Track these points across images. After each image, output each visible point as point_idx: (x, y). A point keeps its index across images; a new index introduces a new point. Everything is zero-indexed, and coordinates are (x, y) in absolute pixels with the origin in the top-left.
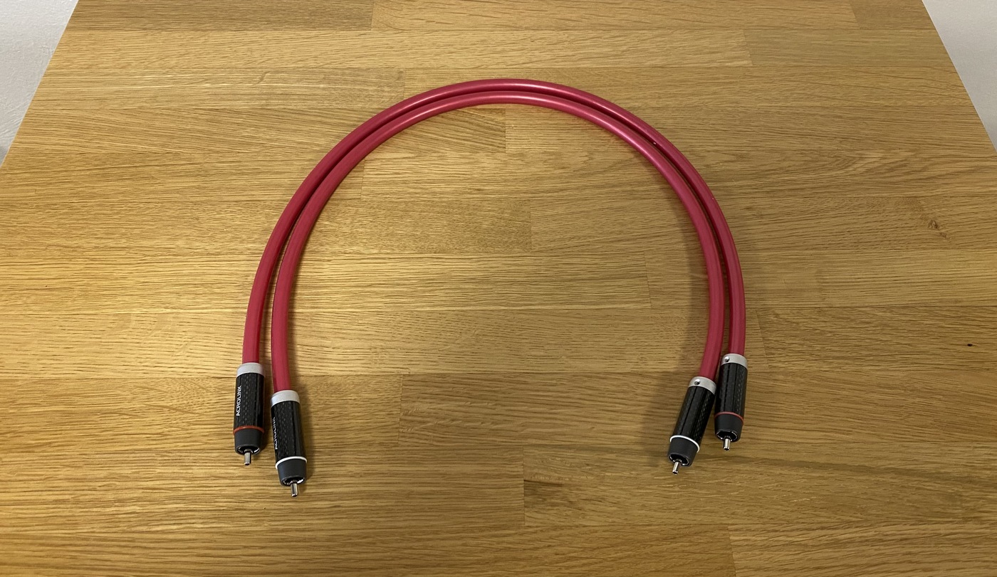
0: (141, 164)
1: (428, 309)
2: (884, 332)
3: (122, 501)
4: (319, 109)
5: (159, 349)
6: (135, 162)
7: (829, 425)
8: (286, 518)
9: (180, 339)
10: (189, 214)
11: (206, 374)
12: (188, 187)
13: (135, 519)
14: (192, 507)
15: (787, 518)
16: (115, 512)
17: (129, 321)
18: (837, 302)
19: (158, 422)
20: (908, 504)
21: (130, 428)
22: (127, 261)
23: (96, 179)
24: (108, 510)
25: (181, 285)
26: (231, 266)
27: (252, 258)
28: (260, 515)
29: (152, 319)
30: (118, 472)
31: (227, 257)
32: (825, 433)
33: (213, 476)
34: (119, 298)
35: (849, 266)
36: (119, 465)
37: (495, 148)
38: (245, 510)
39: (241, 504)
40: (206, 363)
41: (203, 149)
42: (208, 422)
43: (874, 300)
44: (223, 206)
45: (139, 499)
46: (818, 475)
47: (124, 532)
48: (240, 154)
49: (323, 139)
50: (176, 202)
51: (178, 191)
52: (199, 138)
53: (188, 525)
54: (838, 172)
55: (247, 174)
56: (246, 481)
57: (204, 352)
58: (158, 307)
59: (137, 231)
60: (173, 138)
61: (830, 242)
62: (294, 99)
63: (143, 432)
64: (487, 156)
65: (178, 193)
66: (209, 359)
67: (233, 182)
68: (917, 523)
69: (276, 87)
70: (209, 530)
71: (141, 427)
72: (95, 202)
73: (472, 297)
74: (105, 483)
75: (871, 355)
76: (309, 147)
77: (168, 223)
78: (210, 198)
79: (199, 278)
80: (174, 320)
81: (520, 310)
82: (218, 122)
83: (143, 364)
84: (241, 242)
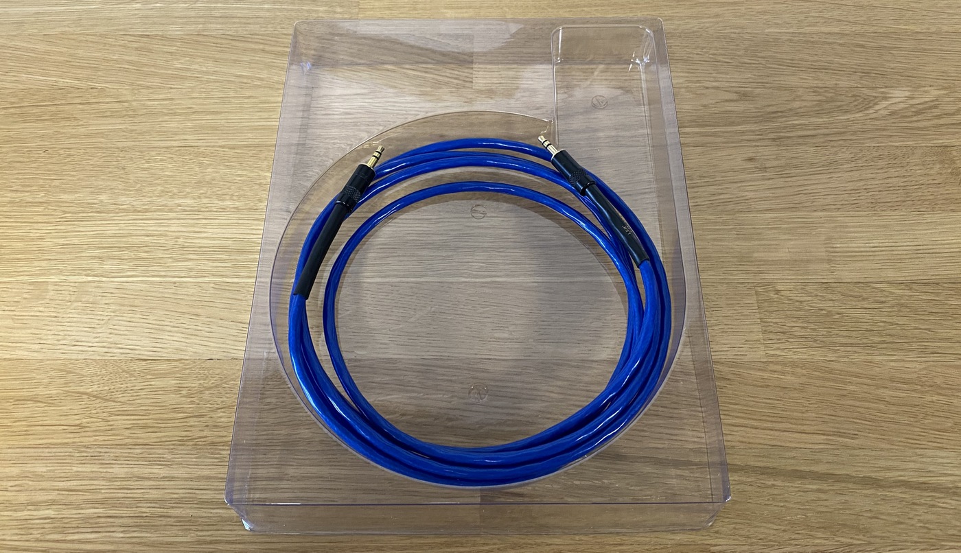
0: (63, 102)
1: (379, 280)
2: (901, 314)
3: (36, 505)
4: (262, 35)
5: (78, 325)
6: (55, 99)
7: (833, 427)
8: (215, 528)
9: (101, 313)
10: (114, 163)
11: (130, 355)
12: (114, 130)
13: (49, 526)
14: (112, 512)
15: (778, 539)
16: (28, 517)
17: (47, 291)
18: (847, 276)
19: (76, 412)
20: (919, 525)
21: (46, 418)
22: (45, 219)
23: (11, 119)
24: (19, 514)
25: (104, 248)
26: (160, 225)
27: (182, 217)
28: (187, 524)
29: (71, 289)
30: (32, 470)
31: (156, 215)
32: (825, 437)
33: (135, 477)
34: (36, 264)
35: (864, 232)
36: (33, 462)
37: (461, 82)
38: (170, 517)
39: (165, 510)
40: (130, 342)
41: (131, 84)
42: (131, 413)
43: (891, 274)
44: (153, 153)
45: (53, 503)
46: (815, 487)
47: (38, 540)
48: (172, 90)
49: (265, 72)
50: (100, 148)
51: (102, 135)
52: (127, 70)
53: (108, 534)
54: (857, 115)
55: (180, 114)
56: (172, 483)
57: (128, 328)
58: (79, 274)
59: (56, 183)
60: (97, 69)
61: (843, 202)
62: (234, 23)
63: (58, 423)
64: (451, 92)
65: (102, 137)
66: (134, 338)
67: (164, 124)
68: (928, 547)
69: (215, 8)
70: (130, 540)
71: (59, 418)
72: (11, 147)
73: (429, 267)
74: (17, 483)
75: (884, 342)
76: (249, 81)
77: (92, 173)
78: (137, 143)
79: (124, 240)
80: (97, 290)
81: (483, 283)
82: (150, 51)
83: (61, 342)
84: (171, 197)
